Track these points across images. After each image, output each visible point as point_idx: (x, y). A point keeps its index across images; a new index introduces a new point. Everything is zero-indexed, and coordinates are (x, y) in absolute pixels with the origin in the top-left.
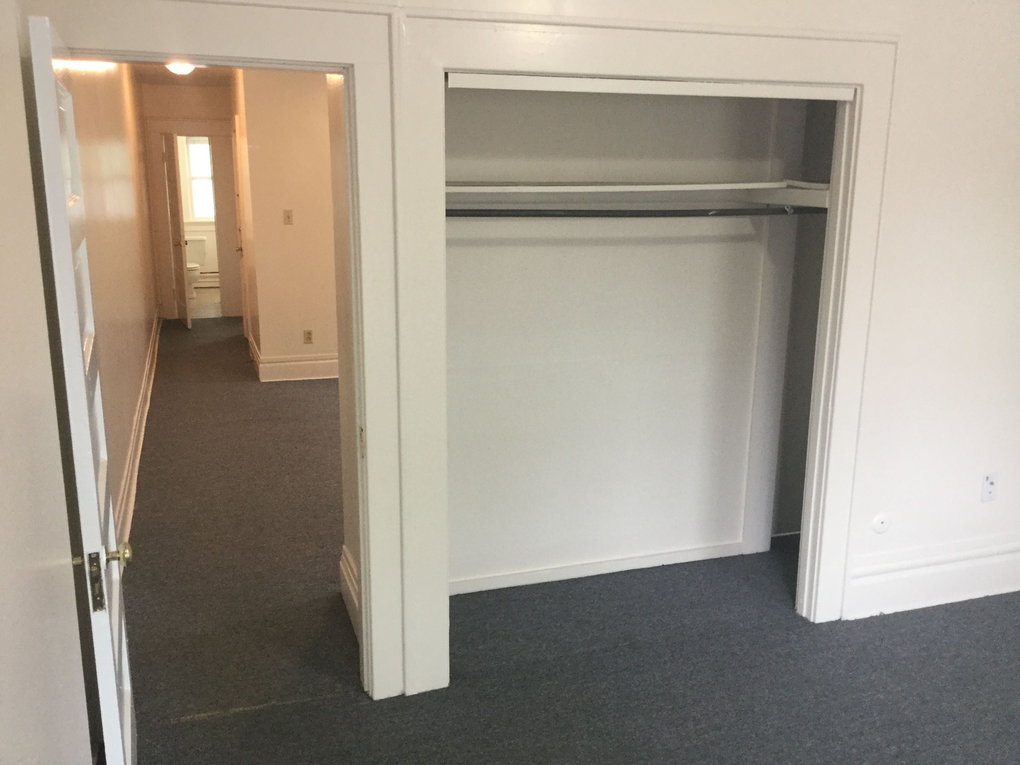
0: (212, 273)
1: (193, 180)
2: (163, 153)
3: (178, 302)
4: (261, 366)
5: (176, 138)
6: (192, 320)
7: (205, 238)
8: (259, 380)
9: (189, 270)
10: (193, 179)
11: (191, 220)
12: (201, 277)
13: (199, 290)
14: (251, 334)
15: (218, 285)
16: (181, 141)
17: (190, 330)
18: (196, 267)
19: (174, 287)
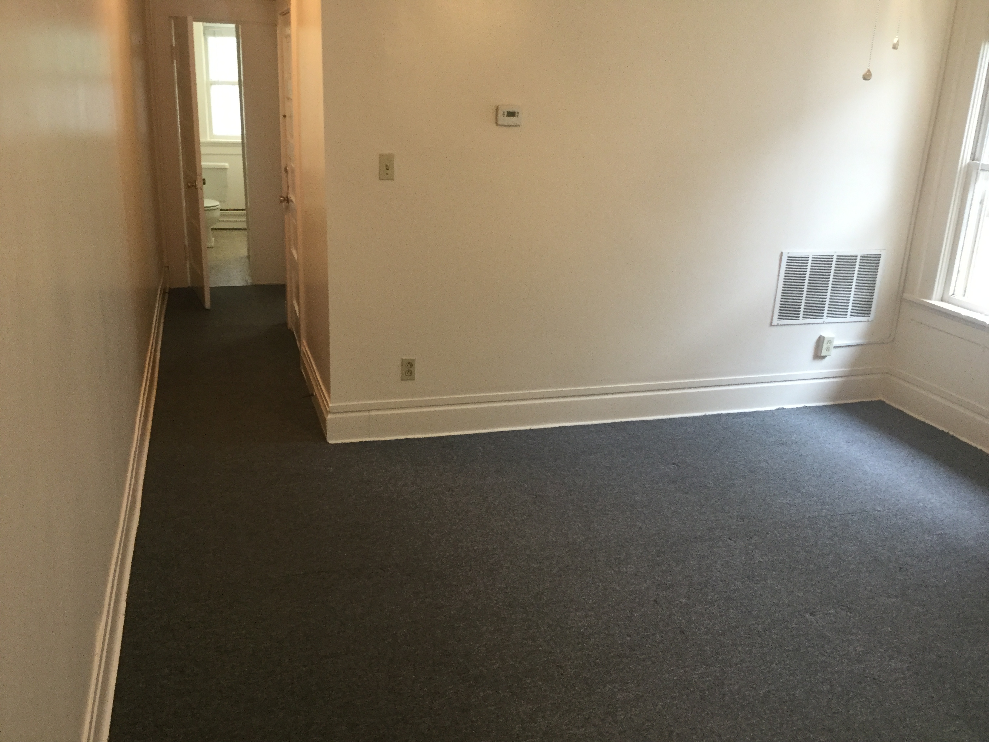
0: (235, 210)
1: (213, 86)
2: (172, 46)
3: (191, 264)
4: (330, 417)
5: (192, 25)
6: (211, 288)
7: (226, 165)
8: (324, 439)
9: (206, 210)
10: (211, 84)
11: (209, 139)
12: (222, 215)
13: (220, 233)
14: (304, 342)
15: (244, 226)
16: (198, 27)
17: (208, 310)
18: (217, 206)
19: (186, 243)
